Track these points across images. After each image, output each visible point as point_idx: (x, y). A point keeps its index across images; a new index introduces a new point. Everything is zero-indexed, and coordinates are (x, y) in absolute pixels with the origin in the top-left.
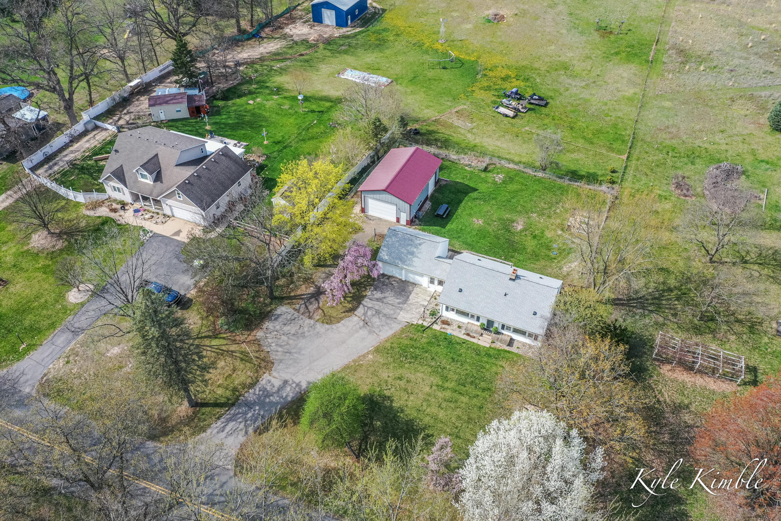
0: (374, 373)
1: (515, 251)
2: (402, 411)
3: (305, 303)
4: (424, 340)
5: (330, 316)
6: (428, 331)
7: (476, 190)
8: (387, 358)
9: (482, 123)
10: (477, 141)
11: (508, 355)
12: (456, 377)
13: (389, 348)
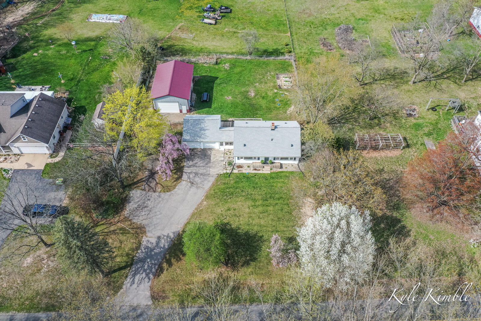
0: (212, 212)
1: (257, 110)
2: (239, 228)
3: (147, 183)
4: (232, 182)
5: (167, 187)
6: (232, 176)
7: (217, 78)
8: (216, 200)
9: (198, 32)
10: (201, 45)
11: (282, 174)
12: (260, 197)
13: (214, 194)
